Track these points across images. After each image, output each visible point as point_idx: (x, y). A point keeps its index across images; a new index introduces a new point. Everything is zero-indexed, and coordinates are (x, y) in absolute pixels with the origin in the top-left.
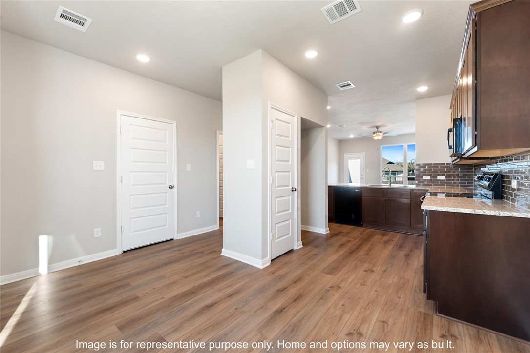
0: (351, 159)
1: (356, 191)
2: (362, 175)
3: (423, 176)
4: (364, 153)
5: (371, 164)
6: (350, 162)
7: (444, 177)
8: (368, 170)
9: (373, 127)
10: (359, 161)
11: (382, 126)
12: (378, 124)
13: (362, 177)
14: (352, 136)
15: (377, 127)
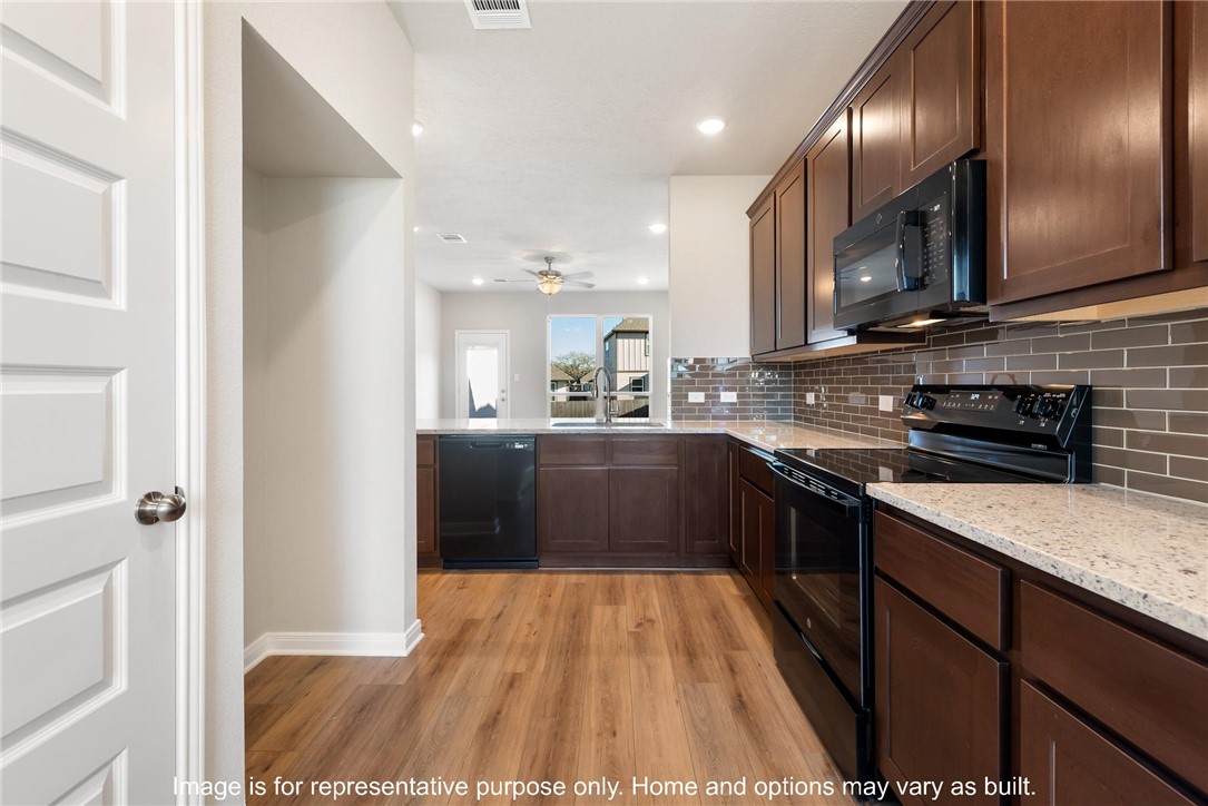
0: (473, 345)
1: (518, 446)
2: (503, 391)
3: (690, 394)
4: (508, 332)
5: (525, 360)
6: (470, 353)
7: (735, 394)
8: (517, 377)
9: (536, 258)
10: (495, 352)
11: (563, 258)
12: (554, 250)
13: (504, 395)
14: (478, 282)
15: (548, 260)
